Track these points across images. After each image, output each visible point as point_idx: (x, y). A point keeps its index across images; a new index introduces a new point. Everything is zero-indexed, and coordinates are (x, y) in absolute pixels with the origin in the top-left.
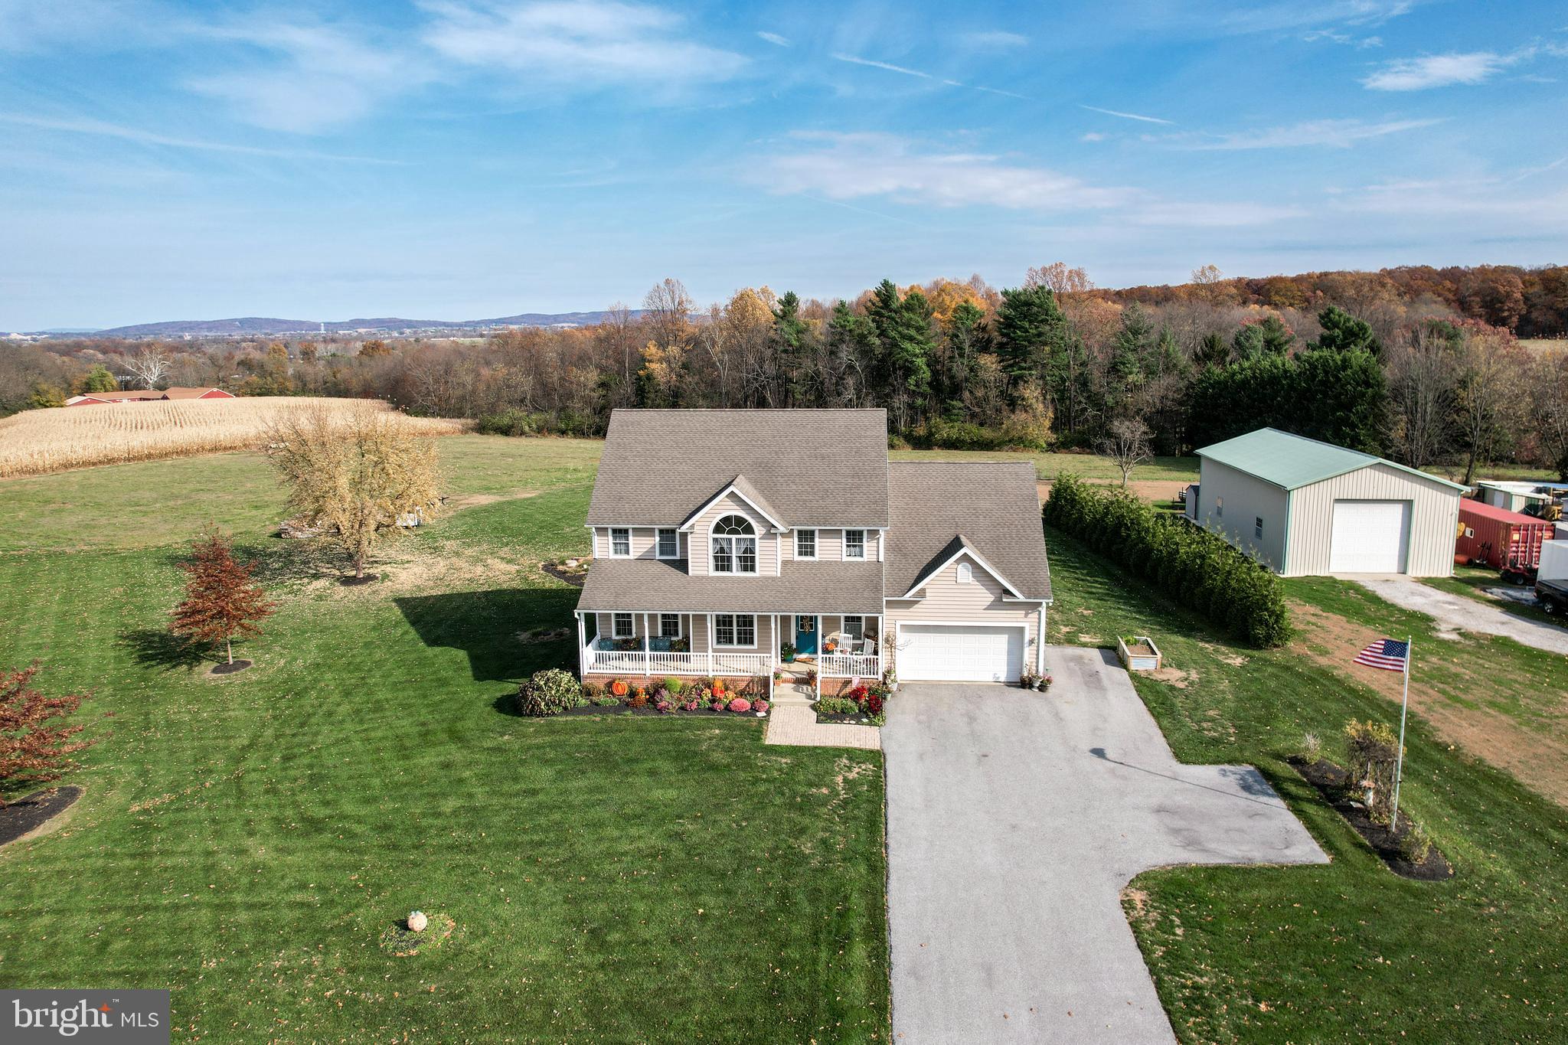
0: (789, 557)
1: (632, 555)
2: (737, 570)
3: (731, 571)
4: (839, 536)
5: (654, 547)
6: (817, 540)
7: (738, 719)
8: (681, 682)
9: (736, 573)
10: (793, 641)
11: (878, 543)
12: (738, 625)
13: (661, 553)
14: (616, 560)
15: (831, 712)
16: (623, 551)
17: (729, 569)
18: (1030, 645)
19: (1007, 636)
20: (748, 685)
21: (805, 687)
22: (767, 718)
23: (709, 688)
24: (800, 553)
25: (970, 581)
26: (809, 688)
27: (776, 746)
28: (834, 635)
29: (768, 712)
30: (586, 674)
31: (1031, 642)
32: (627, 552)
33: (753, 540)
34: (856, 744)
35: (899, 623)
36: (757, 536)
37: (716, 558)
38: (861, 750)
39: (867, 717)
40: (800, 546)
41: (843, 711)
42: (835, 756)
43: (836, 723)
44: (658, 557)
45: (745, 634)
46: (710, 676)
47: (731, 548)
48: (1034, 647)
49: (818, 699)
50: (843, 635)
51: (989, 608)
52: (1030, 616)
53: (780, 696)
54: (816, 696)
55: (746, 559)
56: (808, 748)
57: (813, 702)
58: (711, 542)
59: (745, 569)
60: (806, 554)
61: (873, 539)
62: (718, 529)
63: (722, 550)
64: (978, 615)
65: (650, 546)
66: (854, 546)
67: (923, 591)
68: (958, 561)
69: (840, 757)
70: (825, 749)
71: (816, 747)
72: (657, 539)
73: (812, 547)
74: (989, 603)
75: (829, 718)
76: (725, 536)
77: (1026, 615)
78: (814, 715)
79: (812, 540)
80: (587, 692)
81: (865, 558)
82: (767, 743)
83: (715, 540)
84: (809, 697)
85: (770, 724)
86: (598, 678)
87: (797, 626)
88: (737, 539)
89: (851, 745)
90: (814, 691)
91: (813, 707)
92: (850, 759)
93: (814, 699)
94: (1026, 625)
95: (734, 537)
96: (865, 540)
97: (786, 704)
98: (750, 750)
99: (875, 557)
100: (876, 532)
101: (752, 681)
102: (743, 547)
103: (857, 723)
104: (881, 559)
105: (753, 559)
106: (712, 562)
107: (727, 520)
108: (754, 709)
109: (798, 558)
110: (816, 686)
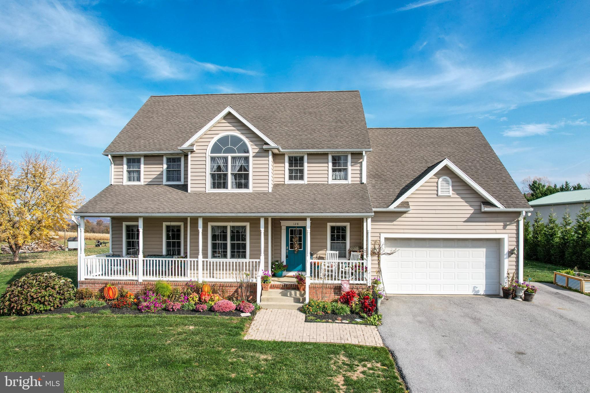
0: (280, 181)
1: (142, 182)
2: (232, 187)
3: (227, 188)
4: (326, 161)
5: (161, 174)
6: (306, 165)
7: (219, 318)
8: (171, 288)
9: (231, 189)
10: (284, 259)
11: (361, 166)
12: (232, 240)
13: (168, 180)
14: (128, 186)
15: (321, 313)
16: (136, 178)
17: (225, 186)
18: (509, 256)
19: (484, 250)
20: (236, 291)
21: (293, 292)
22: (250, 319)
23: (198, 293)
24: (291, 178)
25: (451, 194)
26: (298, 292)
27: (256, 341)
28: (320, 253)
29: (253, 313)
30: (83, 279)
31: (511, 253)
32: (139, 179)
33: (247, 159)
34: (354, 341)
35: (383, 236)
36: (251, 155)
37: (213, 176)
38: (361, 347)
39: (362, 317)
40: (291, 171)
41: (333, 312)
42: (329, 352)
43: (328, 322)
44: (165, 182)
45: (238, 248)
46: (200, 281)
47: (226, 167)
48: (513, 257)
49: (307, 301)
50: (329, 252)
51: (469, 220)
52: (508, 227)
53: (268, 300)
54: (304, 299)
55: (240, 176)
56: (296, 344)
57: (301, 305)
58: (208, 160)
59: (239, 186)
60: (296, 178)
61: (356, 163)
62: (216, 149)
63: (219, 168)
64: (459, 227)
65: (158, 173)
66: (340, 170)
67: (406, 204)
68: (438, 175)
69: (336, 353)
70: (317, 346)
71: (305, 343)
72: (165, 166)
73: (302, 171)
74: (468, 216)
75: (319, 318)
76: (222, 155)
77: (505, 227)
78: (303, 316)
79: (302, 165)
80: (80, 296)
81: (350, 181)
82: (246, 338)
83: (213, 159)
84: (297, 300)
85: (253, 322)
86: (94, 283)
87: (287, 245)
88: (233, 158)
89: (347, 342)
90: (303, 295)
91: (302, 310)
92: (350, 356)
93: (303, 302)
94: (505, 237)
95: (230, 156)
96: (349, 164)
97: (274, 307)
98: (224, 346)
99: (358, 179)
100: (359, 155)
101: (241, 286)
102: (238, 164)
103: (350, 323)
104: (364, 181)
105: (246, 177)
106: (209, 180)
107: (223, 141)
108: (239, 310)
109: (287, 181)
110: (304, 290)
